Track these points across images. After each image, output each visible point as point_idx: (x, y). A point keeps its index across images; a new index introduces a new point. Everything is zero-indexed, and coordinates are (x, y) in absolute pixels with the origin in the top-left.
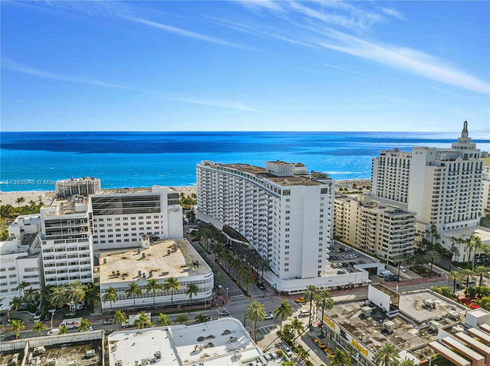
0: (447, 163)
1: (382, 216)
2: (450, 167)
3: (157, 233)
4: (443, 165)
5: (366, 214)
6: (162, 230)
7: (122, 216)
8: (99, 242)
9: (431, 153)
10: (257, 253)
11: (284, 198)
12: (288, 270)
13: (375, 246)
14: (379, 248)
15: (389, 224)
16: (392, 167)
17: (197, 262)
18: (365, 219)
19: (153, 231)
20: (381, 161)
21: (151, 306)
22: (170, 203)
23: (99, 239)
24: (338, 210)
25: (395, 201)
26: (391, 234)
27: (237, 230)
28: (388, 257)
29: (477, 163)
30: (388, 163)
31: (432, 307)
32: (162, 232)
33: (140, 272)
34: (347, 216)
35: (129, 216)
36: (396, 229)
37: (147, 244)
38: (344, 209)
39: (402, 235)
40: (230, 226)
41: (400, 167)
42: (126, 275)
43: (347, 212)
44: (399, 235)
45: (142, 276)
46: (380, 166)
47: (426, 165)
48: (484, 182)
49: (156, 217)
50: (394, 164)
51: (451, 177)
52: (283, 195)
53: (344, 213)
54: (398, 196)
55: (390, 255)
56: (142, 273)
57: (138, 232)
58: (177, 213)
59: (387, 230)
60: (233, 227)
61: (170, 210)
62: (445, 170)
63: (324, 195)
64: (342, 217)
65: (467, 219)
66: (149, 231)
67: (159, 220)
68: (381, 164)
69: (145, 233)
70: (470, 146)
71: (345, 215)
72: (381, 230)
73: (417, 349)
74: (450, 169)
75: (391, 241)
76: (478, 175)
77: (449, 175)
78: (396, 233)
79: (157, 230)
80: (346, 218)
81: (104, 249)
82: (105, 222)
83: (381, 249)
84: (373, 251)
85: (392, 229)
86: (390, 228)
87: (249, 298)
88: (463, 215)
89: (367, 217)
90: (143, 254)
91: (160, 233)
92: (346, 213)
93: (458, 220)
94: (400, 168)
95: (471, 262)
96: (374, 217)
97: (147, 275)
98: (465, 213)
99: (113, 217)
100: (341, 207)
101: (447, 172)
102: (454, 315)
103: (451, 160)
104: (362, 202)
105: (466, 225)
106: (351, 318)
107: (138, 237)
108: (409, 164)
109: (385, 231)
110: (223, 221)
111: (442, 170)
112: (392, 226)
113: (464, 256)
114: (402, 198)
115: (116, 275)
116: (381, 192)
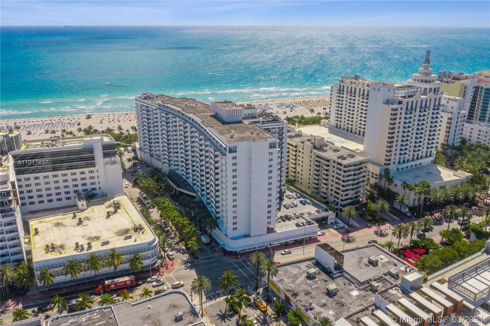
0: (405, 101)
1: (334, 162)
2: (407, 105)
3: (94, 189)
4: (400, 103)
5: (319, 160)
6: (99, 186)
7: (50, 174)
8: (28, 204)
9: (389, 90)
10: (205, 207)
11: (230, 156)
12: (236, 229)
13: (328, 192)
14: (332, 195)
15: (341, 171)
16: (350, 97)
17: (140, 225)
18: (317, 164)
19: (89, 187)
20: (340, 90)
21: (92, 279)
22: (105, 155)
23: (27, 201)
24: (291, 152)
25: (353, 134)
26: (343, 181)
27: (183, 177)
28: (339, 204)
29: (436, 99)
30: (347, 92)
31: (375, 264)
32: (100, 188)
33: (77, 244)
34: (300, 158)
35: (59, 173)
36: (347, 176)
37: (83, 205)
38: (298, 151)
39: (355, 182)
40: (176, 171)
41: (359, 97)
42: (62, 247)
43: (301, 154)
44: (351, 182)
45: (80, 248)
46: (339, 95)
47: (383, 103)
48: (442, 114)
49: (91, 172)
50: (352, 93)
51: (408, 116)
52: (229, 153)
53: (297, 155)
54: (356, 129)
55: (341, 202)
56: (80, 244)
57: (71, 189)
58: (115, 166)
59: (339, 177)
60: (180, 173)
61: (107, 163)
62: (401, 109)
63: (272, 150)
64: (296, 160)
65: (421, 158)
66: (85, 187)
67: (95, 174)
68: (340, 93)
69: (80, 191)
70: (430, 79)
71: (299, 158)
72: (333, 176)
73: (353, 315)
74: (407, 108)
75: (342, 188)
76: (435, 112)
77: (406, 114)
78: (348, 181)
79: (93, 186)
80: (299, 160)
81: (34, 212)
82: (33, 182)
83: (333, 196)
84: (325, 198)
85: (344, 176)
86: (342, 176)
87: (196, 261)
88: (418, 154)
89: (320, 162)
90: (80, 219)
91: (98, 189)
92: (299, 156)
93: (413, 160)
94: (359, 99)
95: (420, 206)
96: (327, 163)
97: (86, 246)
98: (420, 152)
99: (41, 175)
100: (294, 149)
101: (404, 111)
102: (394, 273)
103: (409, 97)
104: (316, 145)
105: (420, 164)
106: (296, 282)
107: (72, 195)
108: (368, 95)
109: (337, 178)
110: (168, 165)
111: (399, 109)
112: (344, 174)
113: (415, 199)
114: (360, 131)
115: (51, 248)
116: (339, 123)
